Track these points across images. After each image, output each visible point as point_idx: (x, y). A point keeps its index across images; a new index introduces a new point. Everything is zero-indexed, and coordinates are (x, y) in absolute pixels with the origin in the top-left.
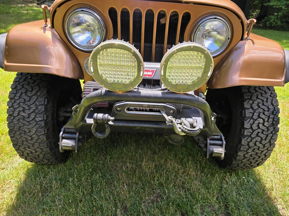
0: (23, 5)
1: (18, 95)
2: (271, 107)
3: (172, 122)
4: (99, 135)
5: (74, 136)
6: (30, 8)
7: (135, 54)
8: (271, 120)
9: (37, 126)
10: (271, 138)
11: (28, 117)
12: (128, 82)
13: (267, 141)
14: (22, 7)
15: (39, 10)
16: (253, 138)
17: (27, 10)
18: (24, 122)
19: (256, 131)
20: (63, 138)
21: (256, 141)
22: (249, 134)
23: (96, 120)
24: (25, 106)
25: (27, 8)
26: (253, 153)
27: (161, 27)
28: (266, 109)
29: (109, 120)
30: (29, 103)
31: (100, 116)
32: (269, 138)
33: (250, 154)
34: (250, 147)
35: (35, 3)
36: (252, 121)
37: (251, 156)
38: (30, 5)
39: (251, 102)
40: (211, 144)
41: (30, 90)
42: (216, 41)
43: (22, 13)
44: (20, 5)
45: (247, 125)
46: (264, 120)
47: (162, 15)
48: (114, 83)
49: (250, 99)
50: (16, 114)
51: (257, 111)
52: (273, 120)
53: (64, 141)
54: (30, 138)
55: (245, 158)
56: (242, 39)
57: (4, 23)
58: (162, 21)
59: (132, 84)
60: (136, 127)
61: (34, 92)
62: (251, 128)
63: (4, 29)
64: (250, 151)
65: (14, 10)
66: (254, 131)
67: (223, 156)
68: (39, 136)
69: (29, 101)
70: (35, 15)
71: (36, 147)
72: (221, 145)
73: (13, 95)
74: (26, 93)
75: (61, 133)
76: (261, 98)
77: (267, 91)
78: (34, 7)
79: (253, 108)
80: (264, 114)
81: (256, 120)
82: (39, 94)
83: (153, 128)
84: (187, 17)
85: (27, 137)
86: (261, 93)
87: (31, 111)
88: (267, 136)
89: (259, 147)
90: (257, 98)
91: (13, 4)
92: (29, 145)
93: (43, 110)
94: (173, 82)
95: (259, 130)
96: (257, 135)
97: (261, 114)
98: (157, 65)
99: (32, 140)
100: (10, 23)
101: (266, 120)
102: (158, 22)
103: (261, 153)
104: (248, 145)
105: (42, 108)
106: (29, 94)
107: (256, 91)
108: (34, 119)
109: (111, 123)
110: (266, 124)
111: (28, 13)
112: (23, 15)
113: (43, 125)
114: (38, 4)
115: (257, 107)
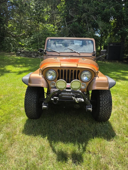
0: (10, 56)
1: (29, 93)
2: (108, 97)
3: (75, 99)
4: (55, 103)
5: (47, 105)
6: (13, 57)
7: (65, 82)
8: (109, 101)
9: (34, 103)
10: (110, 107)
11: (31, 100)
12: (63, 88)
13: (108, 108)
14: (9, 57)
15: (17, 58)
16: (103, 107)
17: (12, 58)
18: (30, 102)
19: (104, 105)
20: (44, 105)
21: (105, 108)
22: (102, 106)
23: (54, 99)
24: (30, 97)
25: (12, 57)
26: (104, 113)
27: (72, 74)
28: (107, 97)
29: (57, 99)
30: (32, 96)
31: (55, 97)
32: (109, 107)
33: (103, 113)
34: (103, 110)
35: (15, 54)
36: (102, 101)
37: (104, 114)
38: (13, 56)
39: (102, 95)
40: (87, 107)
41: (32, 92)
42: (88, 77)
43: (10, 60)
44: (8, 56)
45: (101, 103)
46: (106, 101)
47: (72, 71)
48: (60, 88)
49: (102, 94)
50: (28, 99)
51: (104, 98)
52: (110, 101)
53: (44, 106)
54: (31, 107)
55: (102, 115)
56: (95, 77)
57: (3, 65)
58: (72, 72)
59: (64, 88)
60: (65, 101)
61: (33, 93)
62: (102, 104)
63: (3, 67)
64: (103, 112)
65: (6, 58)
66: (103, 105)
67: (91, 111)
68: (34, 106)
69: (32, 95)
70: (16, 61)
71: (32, 110)
72: (91, 108)
73: (27, 93)
74: (31, 93)
75: (43, 104)
76: (105, 94)
77: (107, 91)
78: (14, 56)
79: (102, 97)
80: (106, 99)
81: (104, 101)
82: (35, 93)
83: (70, 101)
84: (79, 71)
85: (30, 106)
86: (105, 92)
87: (32, 98)
88: (108, 106)
89: (106, 110)
90: (104, 94)
91: (5, 55)
92: (30, 109)
93: (36, 98)
94: (74, 88)
95: (105, 104)
96: (105, 106)
97: (105, 99)
98: (70, 84)
99: (31, 108)
100: (5, 65)
101: (107, 101)
102: (71, 72)
103: (107, 113)
104: (102, 110)
105: (35, 97)
106: (32, 93)
107: (104, 92)
108: (33, 101)
109: (58, 100)
110: (107, 102)
111: (12, 60)
112: (10, 61)
113: (36, 103)
114: (16, 55)
115: (104, 97)
